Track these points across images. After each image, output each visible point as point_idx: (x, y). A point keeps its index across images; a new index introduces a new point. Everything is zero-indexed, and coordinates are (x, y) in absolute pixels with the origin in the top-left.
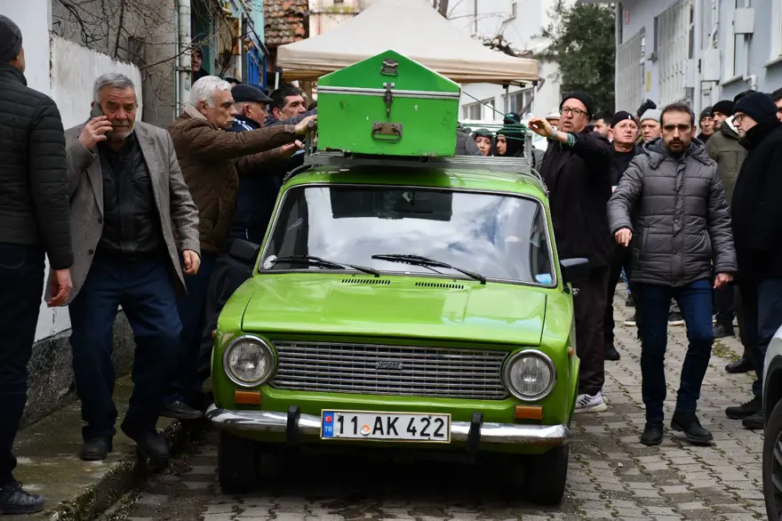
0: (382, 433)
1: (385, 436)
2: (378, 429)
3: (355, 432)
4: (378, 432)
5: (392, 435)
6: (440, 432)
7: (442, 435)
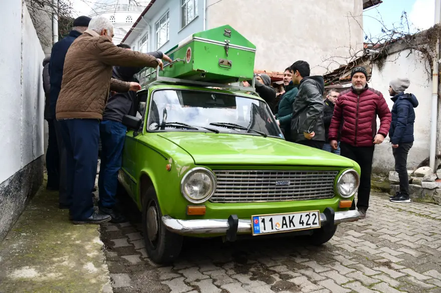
0: (287, 227)
1: (289, 228)
2: (284, 224)
3: (272, 229)
4: (285, 226)
5: (292, 228)
6: (315, 222)
7: (316, 224)
